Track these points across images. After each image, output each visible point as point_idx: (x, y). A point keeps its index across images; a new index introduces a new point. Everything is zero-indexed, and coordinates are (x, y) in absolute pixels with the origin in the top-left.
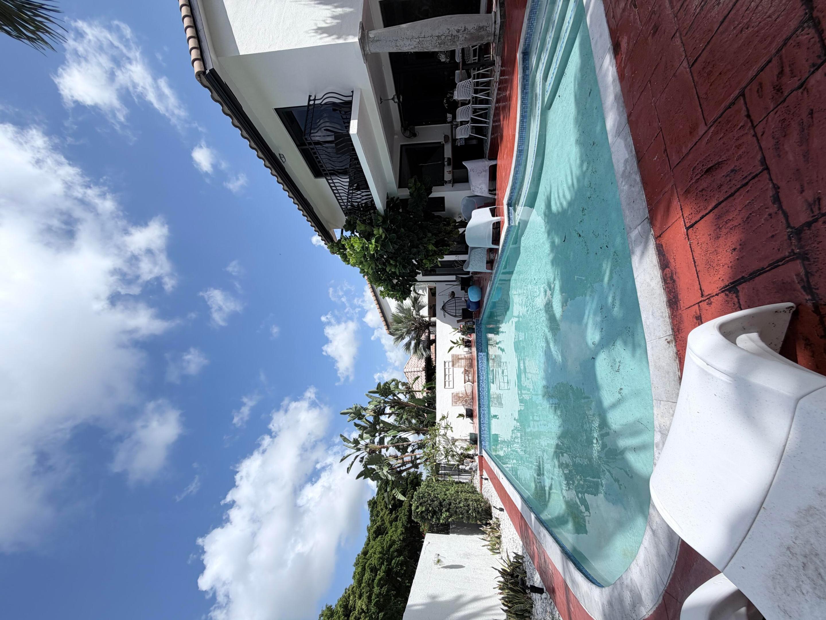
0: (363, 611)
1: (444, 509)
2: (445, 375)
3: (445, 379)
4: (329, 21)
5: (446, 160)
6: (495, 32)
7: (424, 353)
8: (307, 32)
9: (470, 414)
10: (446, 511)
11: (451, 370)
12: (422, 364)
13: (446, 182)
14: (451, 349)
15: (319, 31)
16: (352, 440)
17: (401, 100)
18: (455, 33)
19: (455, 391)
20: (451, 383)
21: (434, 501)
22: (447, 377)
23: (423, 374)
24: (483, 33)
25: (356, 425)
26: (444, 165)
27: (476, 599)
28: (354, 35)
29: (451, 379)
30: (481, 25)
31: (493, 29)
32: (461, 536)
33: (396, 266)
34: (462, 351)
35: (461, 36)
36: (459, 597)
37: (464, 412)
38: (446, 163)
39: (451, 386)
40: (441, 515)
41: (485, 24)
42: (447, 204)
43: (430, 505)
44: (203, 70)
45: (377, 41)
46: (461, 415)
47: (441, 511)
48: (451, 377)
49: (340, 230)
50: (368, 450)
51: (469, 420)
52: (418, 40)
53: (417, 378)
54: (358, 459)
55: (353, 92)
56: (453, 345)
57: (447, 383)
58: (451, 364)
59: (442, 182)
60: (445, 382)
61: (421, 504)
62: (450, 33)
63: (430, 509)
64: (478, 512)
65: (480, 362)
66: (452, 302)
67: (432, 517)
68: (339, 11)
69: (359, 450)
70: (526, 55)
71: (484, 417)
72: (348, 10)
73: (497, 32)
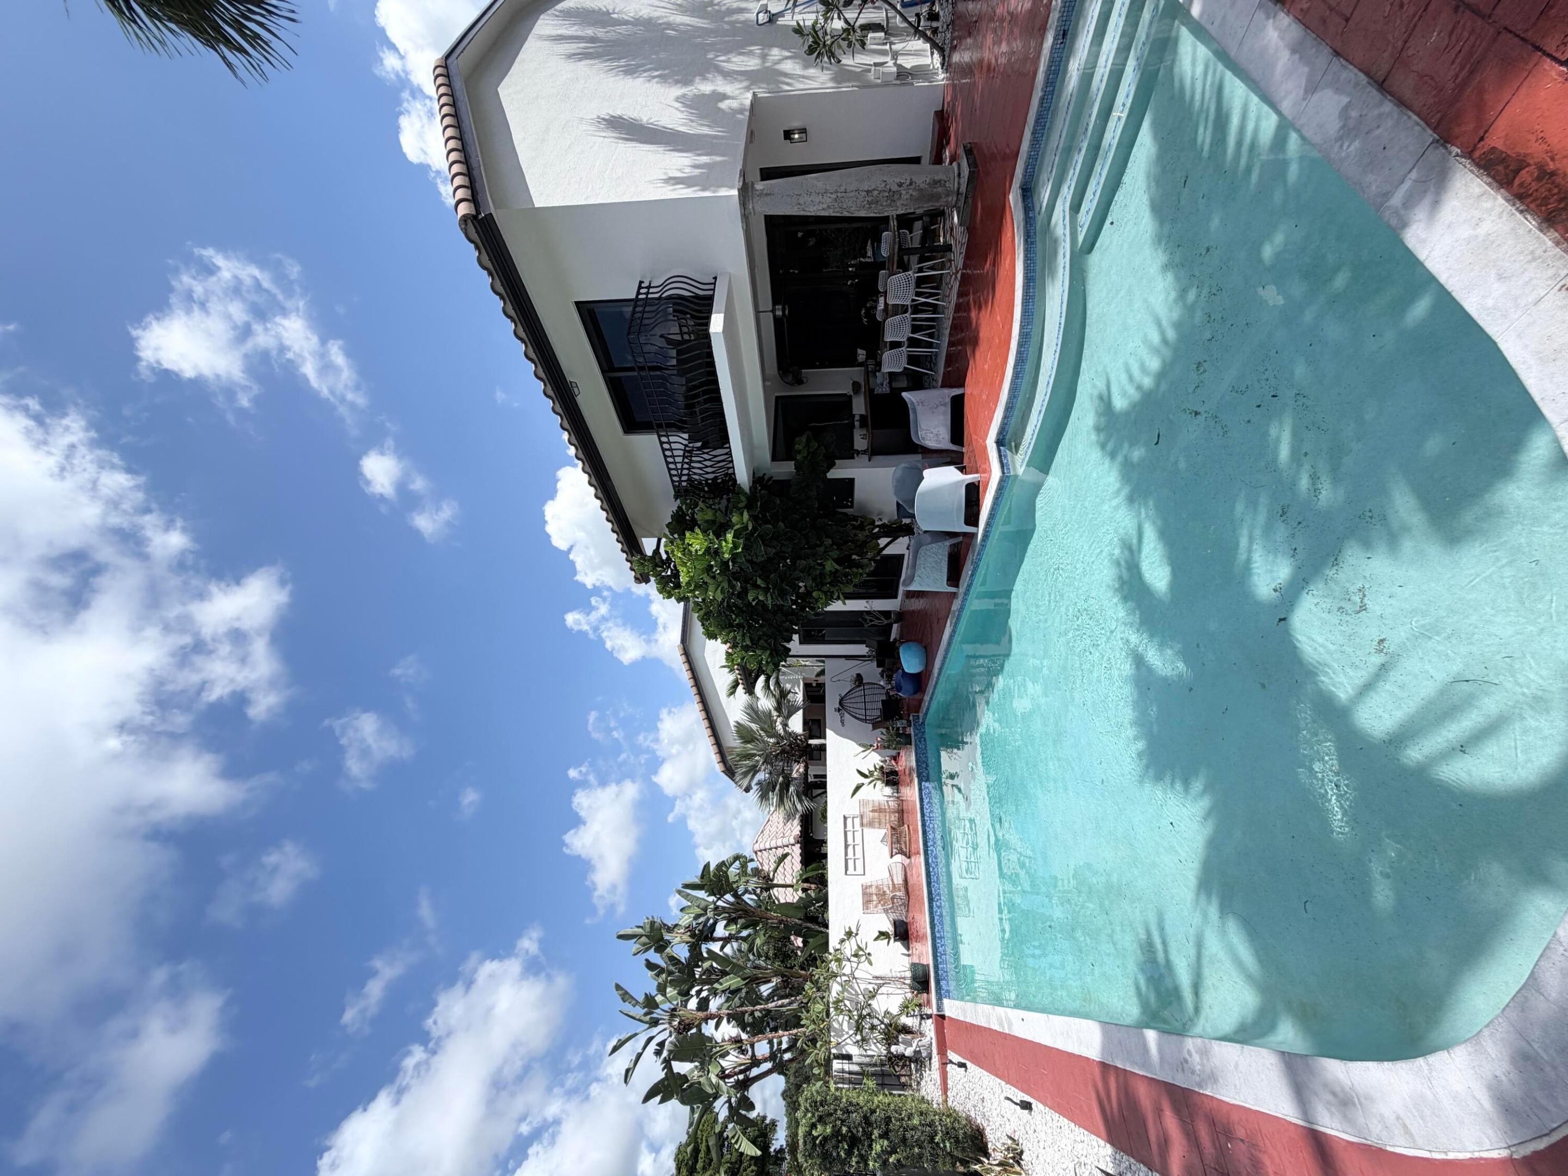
1: (876, 1133)
2: (846, 846)
3: (846, 854)
4: (688, 170)
5: (857, 418)
6: (959, 189)
7: (799, 807)
8: (651, 182)
9: (903, 933)
10: (881, 1137)
11: (858, 836)
12: (795, 828)
13: (858, 452)
14: (858, 788)
15: (672, 182)
16: (641, 998)
17: (787, 312)
18: (895, 188)
19: (866, 880)
20: (859, 864)
21: (848, 1112)
22: (850, 850)
23: (797, 850)
24: (940, 190)
25: (650, 966)
26: (853, 427)
28: (732, 187)
29: (859, 854)
30: (937, 178)
31: (956, 185)
33: (766, 590)
34: (880, 793)
35: (904, 192)
37: (889, 928)
39: (860, 870)
40: (870, 1146)
41: (944, 177)
42: (859, 493)
43: (843, 1121)
44: (474, 213)
45: (767, 195)
46: (883, 935)
47: (869, 1135)
48: (859, 849)
49: (656, 540)
50: (675, 1023)
51: (898, 946)
52: (834, 196)
53: (785, 856)
54: (653, 1046)
55: (715, 278)
56: (862, 780)
57: (851, 863)
58: (857, 821)
59: (849, 453)
60: (846, 861)
61: (820, 1119)
62: (888, 187)
63: (844, 1129)
64: (957, 1141)
65: (926, 801)
66: (858, 694)
67: (849, 1153)
68: (705, 159)
69: (655, 1023)
72: (719, 159)
73: (963, 189)
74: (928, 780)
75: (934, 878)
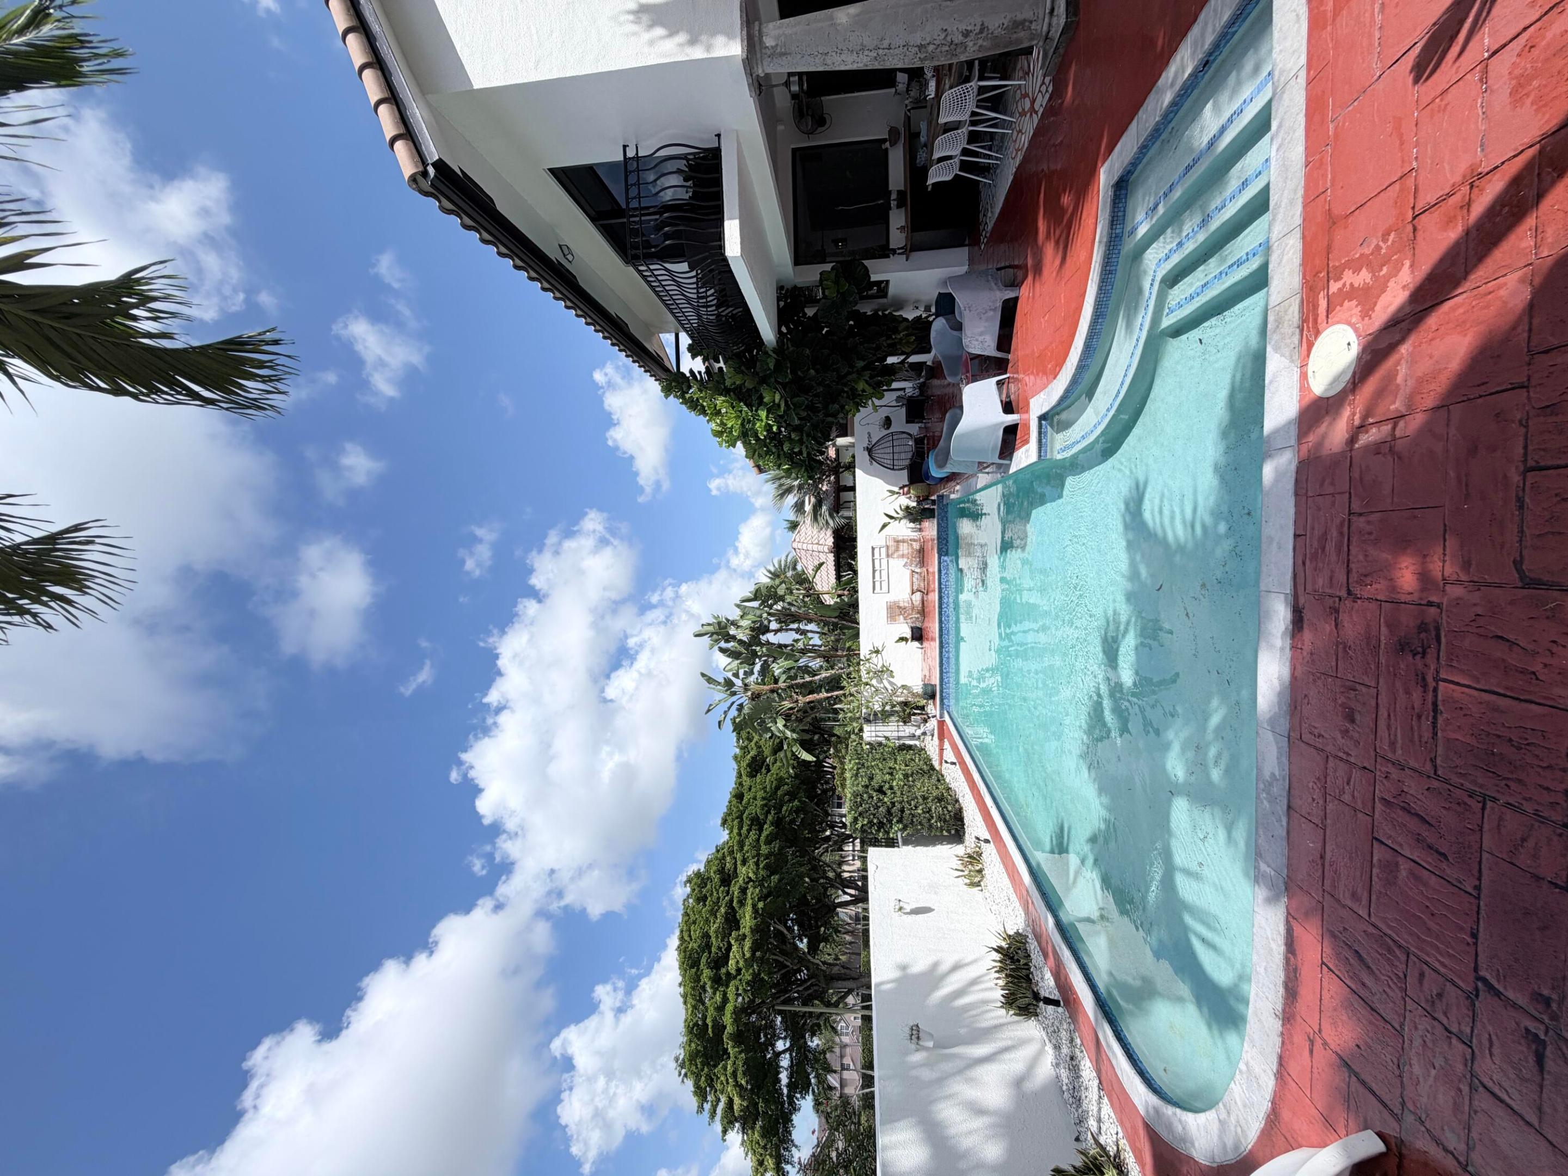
0: (750, 880)
1: (895, 820)
2: (874, 571)
3: (874, 577)
5: (894, 196)
6: (1048, 32)
7: (831, 522)
9: (918, 635)
10: (898, 822)
11: (884, 562)
12: (828, 539)
13: (894, 251)
14: (884, 526)
16: (722, 681)
17: (805, 87)
18: (958, 38)
19: (892, 598)
20: (885, 585)
21: (878, 807)
22: (877, 574)
23: (831, 557)
24: (1022, 34)
25: (722, 650)
26: (890, 208)
27: (956, 967)
29: (884, 577)
30: (1020, 17)
31: (1045, 28)
32: (919, 848)
34: (904, 529)
35: (971, 44)
36: (936, 965)
37: (908, 634)
38: (893, 204)
39: (885, 589)
40: (891, 827)
41: (1028, 15)
42: (892, 290)
43: (874, 815)
44: (421, 169)
45: (783, 54)
46: (902, 639)
47: (890, 821)
48: (884, 573)
49: (673, 335)
50: (749, 693)
51: (916, 644)
52: (873, 54)
53: (821, 565)
54: (735, 706)
55: (719, 136)
56: (888, 520)
57: (877, 584)
58: (884, 551)
59: (884, 252)
60: (874, 583)
61: (860, 814)
62: (949, 39)
63: (875, 821)
64: (945, 821)
65: (943, 572)
66: (886, 444)
67: (878, 831)
69: (734, 694)
70: (1122, 187)
71: (948, 663)
73: (1056, 33)
74: (947, 554)
75: (945, 632)
